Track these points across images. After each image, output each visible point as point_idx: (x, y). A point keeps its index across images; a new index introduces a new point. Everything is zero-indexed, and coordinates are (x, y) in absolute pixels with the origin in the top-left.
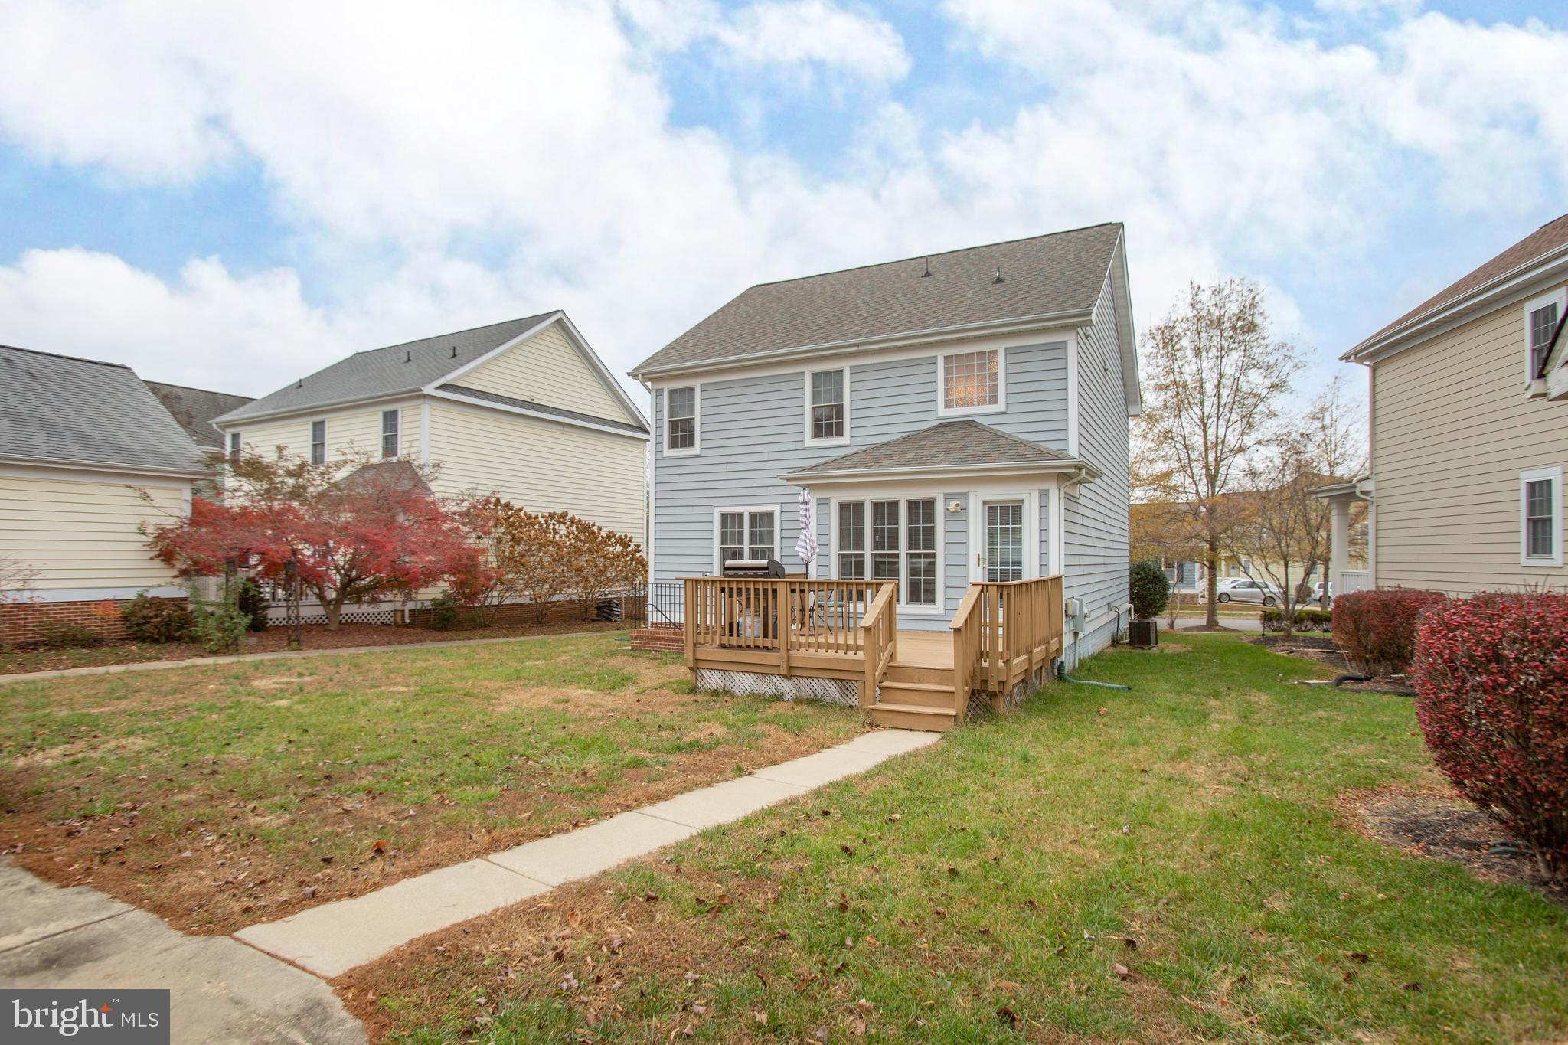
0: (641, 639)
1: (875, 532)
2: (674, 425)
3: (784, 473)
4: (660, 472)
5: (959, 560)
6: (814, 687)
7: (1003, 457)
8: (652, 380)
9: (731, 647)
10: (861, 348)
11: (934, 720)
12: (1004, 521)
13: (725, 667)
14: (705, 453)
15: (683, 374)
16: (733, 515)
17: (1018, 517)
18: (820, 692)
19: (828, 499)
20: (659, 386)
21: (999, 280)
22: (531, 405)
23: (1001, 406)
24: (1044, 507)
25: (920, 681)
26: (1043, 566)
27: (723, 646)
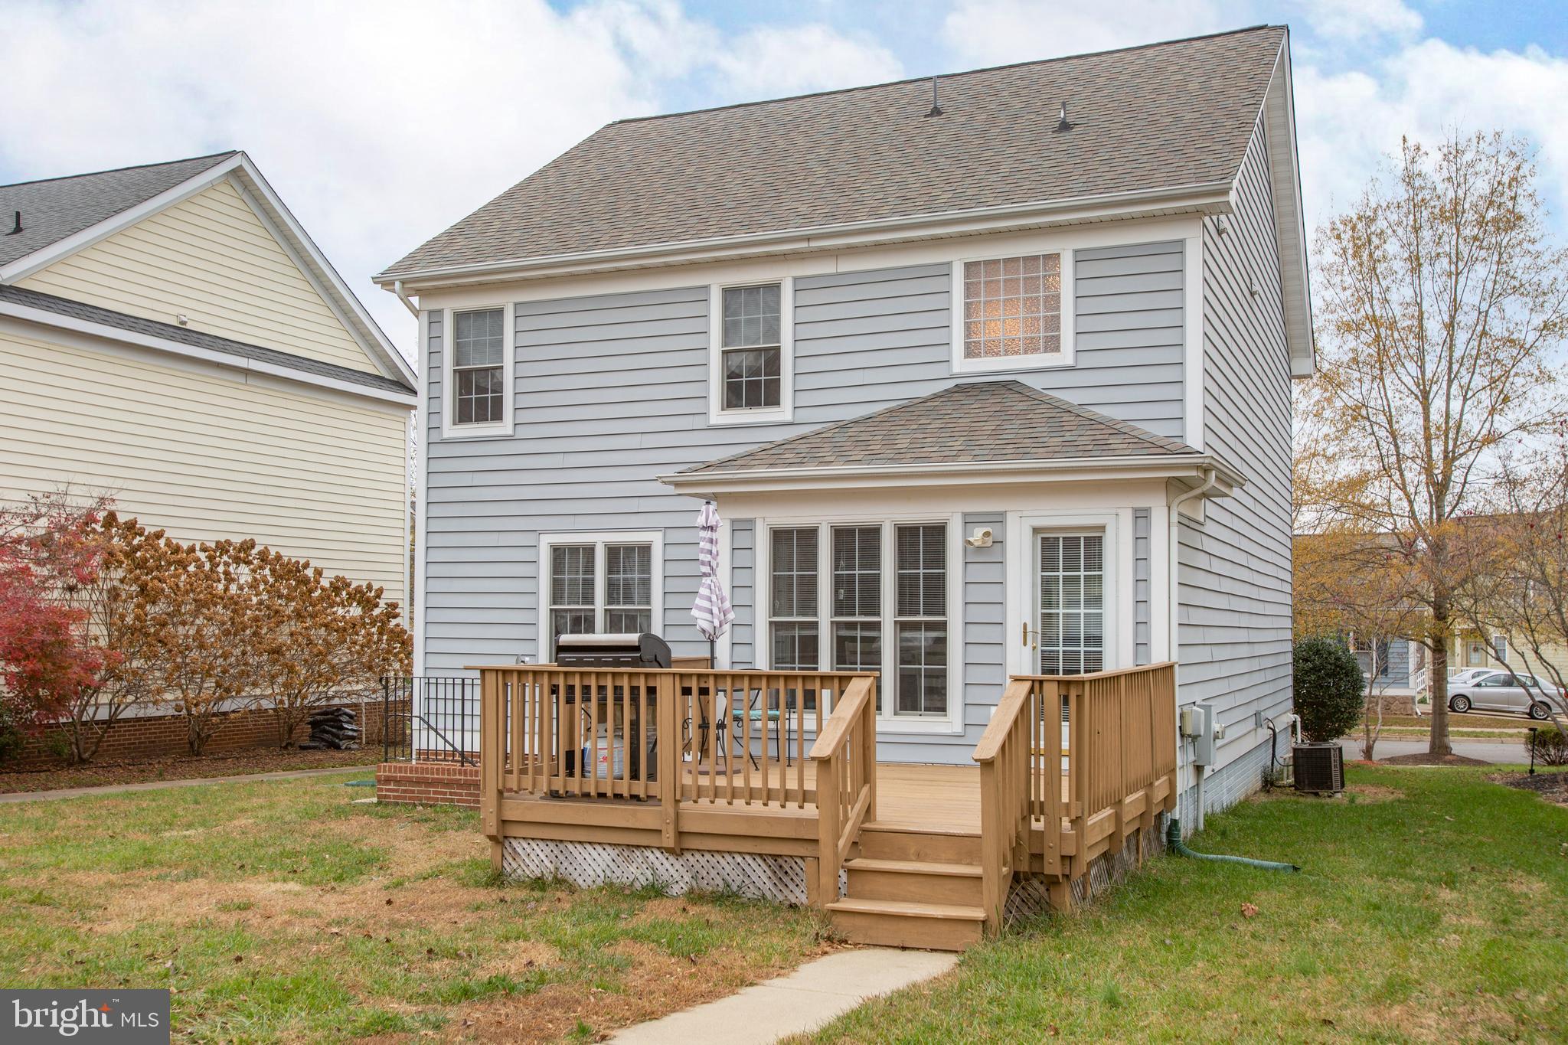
0: (397, 782)
1: (838, 582)
2: (464, 378)
3: (669, 472)
4: (436, 466)
5: (991, 634)
6: (725, 870)
7: (1070, 448)
8: (422, 293)
9: (569, 796)
10: (814, 244)
11: (944, 928)
12: (1071, 564)
13: (558, 835)
14: (522, 432)
15: (480, 284)
16: (574, 550)
17: (1095, 560)
18: (736, 879)
19: (752, 521)
20: (434, 305)
21: (1065, 126)
22: (181, 333)
23: (1066, 356)
24: (1141, 539)
25: (919, 857)
26: (1141, 645)
27: (554, 795)
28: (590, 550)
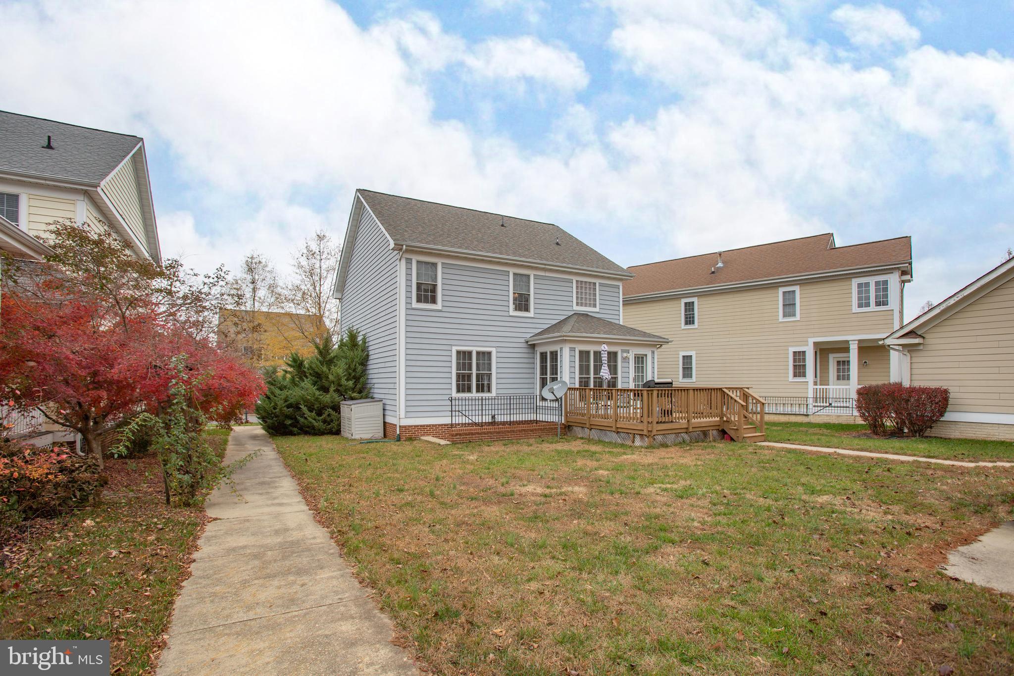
2: (422, 286)
4: (409, 317)
5: (626, 380)
14: (445, 309)
18: (698, 437)
19: (575, 348)
21: (558, 244)
23: (597, 310)
24: (653, 358)
28: (470, 353)
